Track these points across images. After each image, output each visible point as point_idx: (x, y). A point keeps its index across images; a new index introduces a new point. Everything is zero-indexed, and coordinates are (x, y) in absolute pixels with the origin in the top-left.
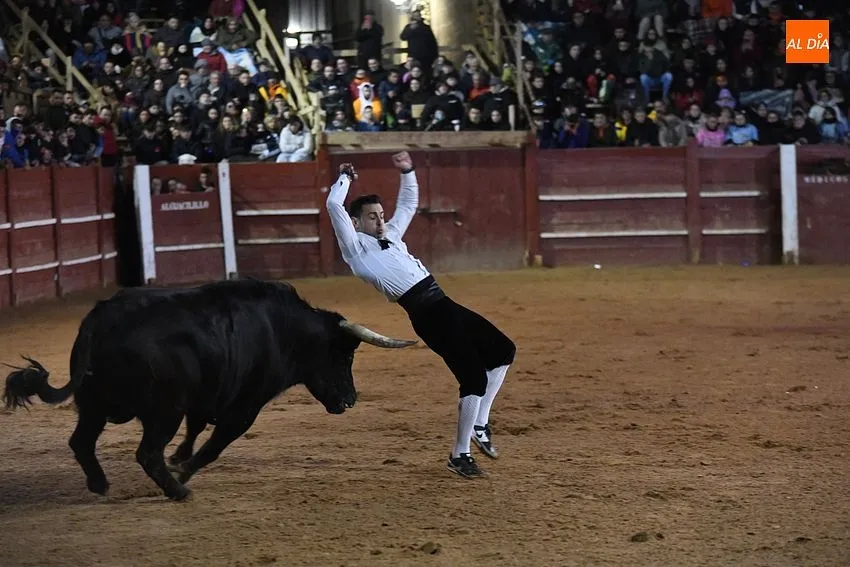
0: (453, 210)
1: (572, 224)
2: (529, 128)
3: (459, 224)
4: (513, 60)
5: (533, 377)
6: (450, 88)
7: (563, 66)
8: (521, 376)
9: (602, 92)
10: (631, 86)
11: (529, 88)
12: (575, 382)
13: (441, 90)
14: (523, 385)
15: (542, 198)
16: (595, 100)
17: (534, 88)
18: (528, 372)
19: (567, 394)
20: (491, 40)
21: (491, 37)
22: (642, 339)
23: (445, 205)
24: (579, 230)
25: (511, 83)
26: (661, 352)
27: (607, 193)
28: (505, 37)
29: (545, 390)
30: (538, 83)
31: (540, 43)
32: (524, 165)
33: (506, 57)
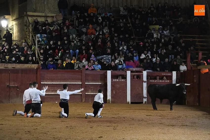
0: (16, 86)
1: (50, 90)
2: (39, 64)
3: (18, 90)
4: (35, 45)
5: (29, 133)
6: (17, 52)
7: (49, 47)
8: (26, 133)
9: (60, 54)
10: (68, 53)
11: (39, 52)
12: (41, 135)
13: (14, 52)
14: (26, 135)
15: (41, 83)
16: (58, 57)
17: (40, 52)
18: (29, 132)
19: (38, 138)
20: (29, 39)
21: (29, 38)
22: (63, 123)
23: (14, 84)
24: (52, 92)
25: (34, 51)
26: (67, 126)
27: (60, 82)
28: (33, 38)
29: (32, 137)
30: (42, 51)
31: (43, 40)
32: (37, 74)
33: (33, 44)
